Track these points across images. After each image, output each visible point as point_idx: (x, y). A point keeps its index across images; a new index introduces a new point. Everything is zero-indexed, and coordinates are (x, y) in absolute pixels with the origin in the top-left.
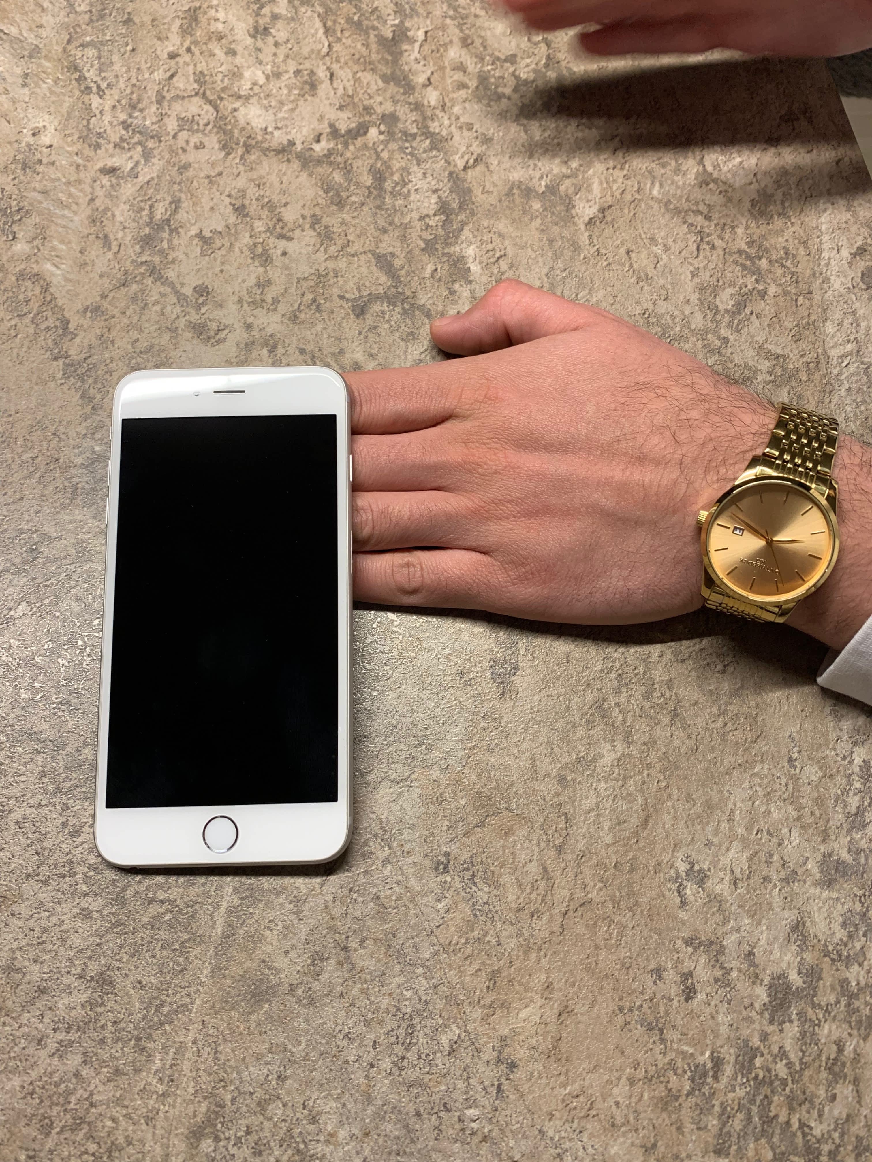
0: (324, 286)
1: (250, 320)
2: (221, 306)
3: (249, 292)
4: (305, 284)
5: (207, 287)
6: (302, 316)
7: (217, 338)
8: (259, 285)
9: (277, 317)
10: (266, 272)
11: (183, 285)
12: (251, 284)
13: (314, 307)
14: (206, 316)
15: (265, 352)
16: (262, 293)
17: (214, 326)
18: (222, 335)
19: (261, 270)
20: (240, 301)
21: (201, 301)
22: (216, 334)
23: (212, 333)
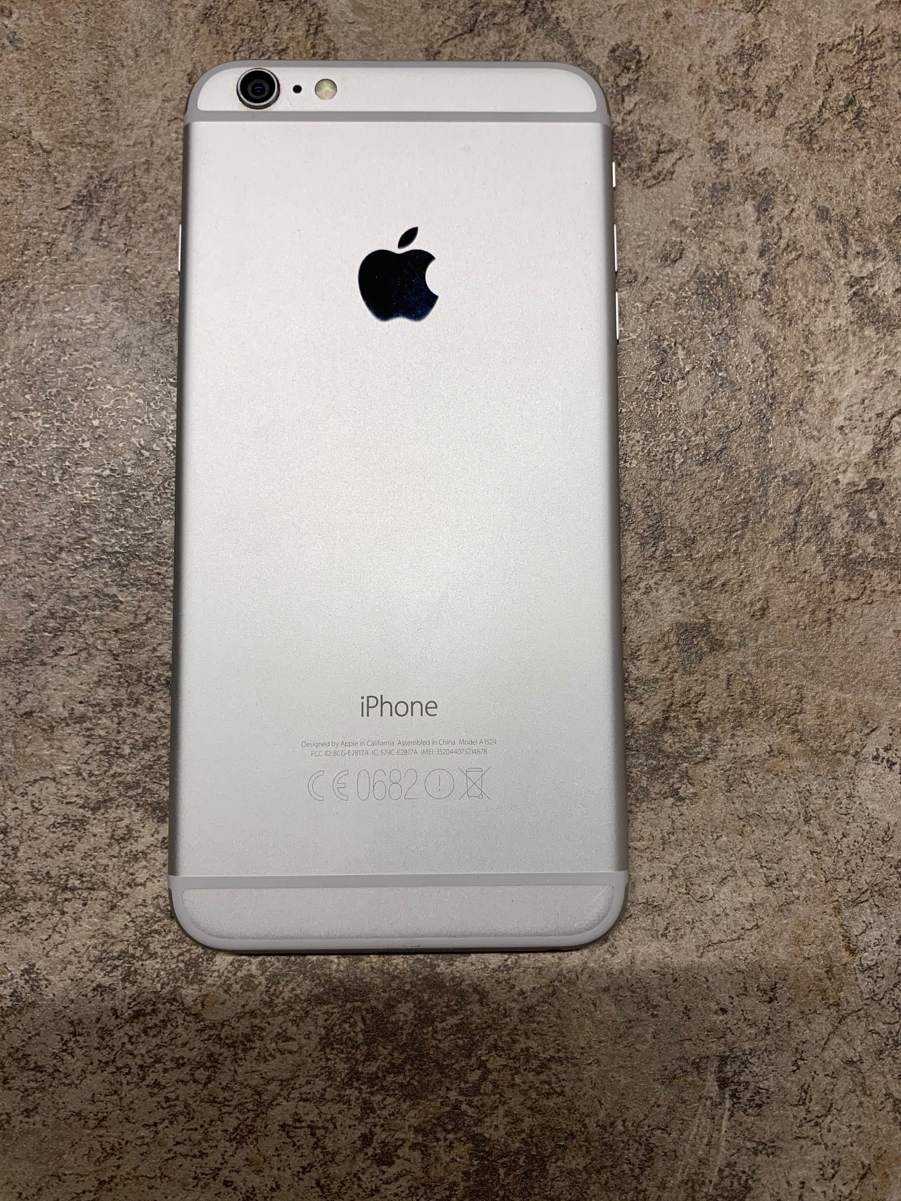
0: (873, 68)
1: (722, 134)
2: (666, 97)
3: (722, 70)
4: (834, 61)
5: (637, 51)
6: (825, 133)
7: (655, 170)
8: (740, 54)
9: (776, 133)
10: (756, 25)
11: (589, 40)
12: (725, 51)
13: (849, 116)
14: (634, 117)
15: (749, 207)
16: (747, 74)
17: (649, 140)
18: (666, 163)
19: (747, 19)
20: (703, 89)
21: (624, 81)
22: (655, 160)
23: (646, 157)
